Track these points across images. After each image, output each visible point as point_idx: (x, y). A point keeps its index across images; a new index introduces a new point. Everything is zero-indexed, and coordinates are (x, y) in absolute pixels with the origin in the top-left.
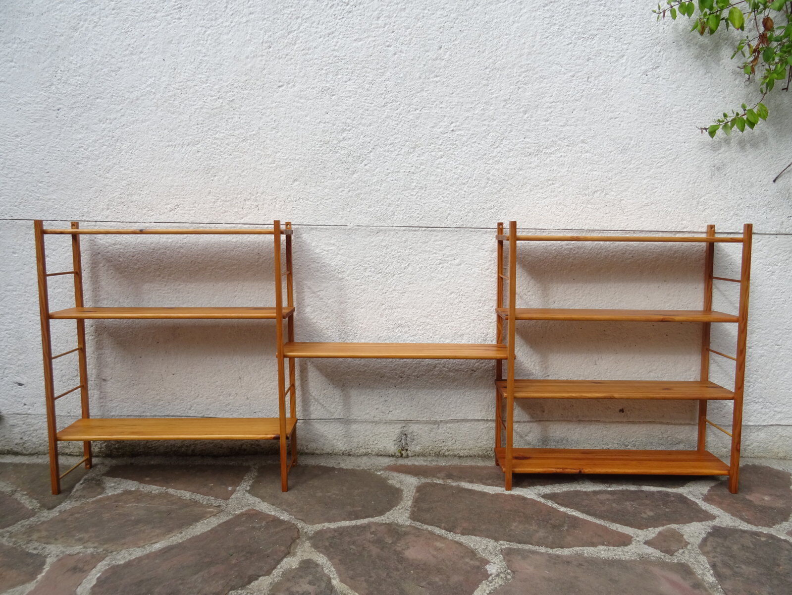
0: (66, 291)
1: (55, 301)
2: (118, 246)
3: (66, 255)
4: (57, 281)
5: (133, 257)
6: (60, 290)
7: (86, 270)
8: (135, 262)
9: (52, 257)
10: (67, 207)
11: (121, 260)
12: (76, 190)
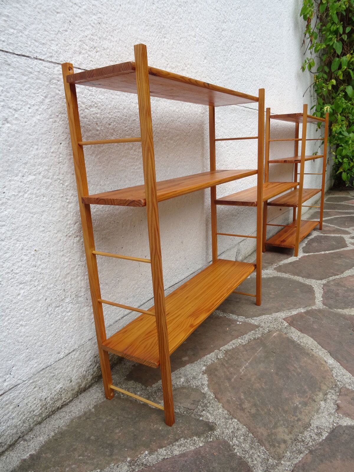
0: (41, 177)
1: (26, 195)
2: (94, 109)
3: (35, 119)
4: (26, 164)
5: (110, 124)
6: (31, 177)
7: (63, 143)
8: (112, 131)
9: (15, 122)
10: (28, 37)
11: (99, 129)
12: (37, 10)
